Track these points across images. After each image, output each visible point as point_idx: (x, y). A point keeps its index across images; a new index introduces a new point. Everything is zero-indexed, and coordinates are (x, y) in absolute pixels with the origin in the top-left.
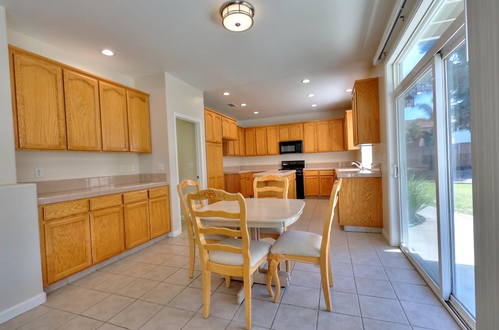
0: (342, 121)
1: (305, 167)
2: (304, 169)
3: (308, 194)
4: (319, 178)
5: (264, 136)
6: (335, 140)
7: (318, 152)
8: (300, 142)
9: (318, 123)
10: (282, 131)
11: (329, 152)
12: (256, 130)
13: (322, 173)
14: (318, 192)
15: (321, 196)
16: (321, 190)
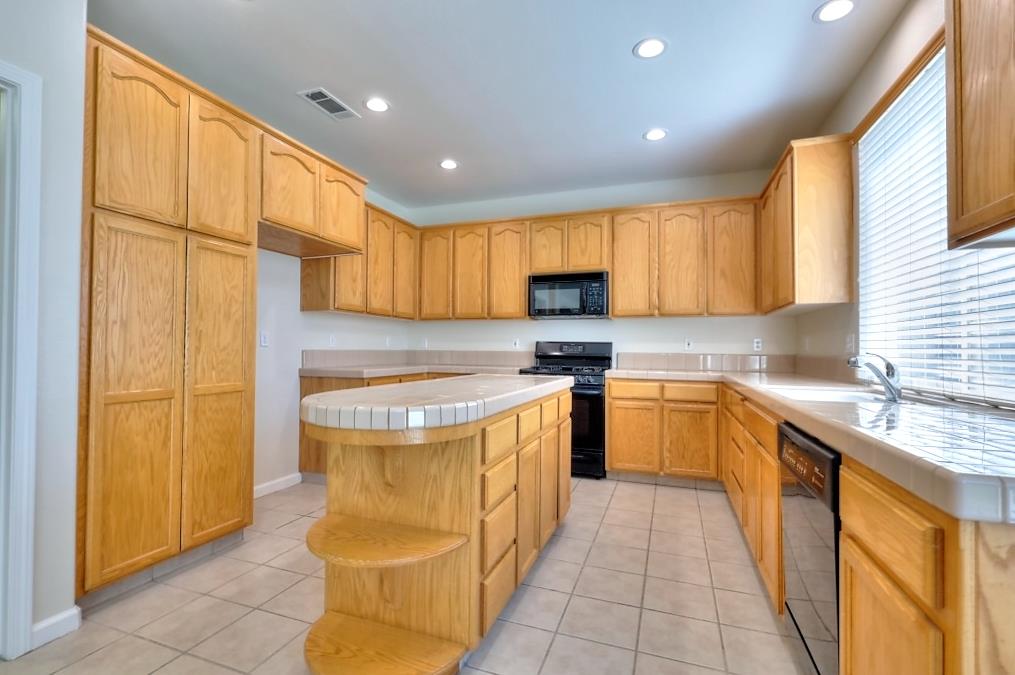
0: (752, 207)
1: (614, 363)
2: (607, 373)
3: (618, 465)
4: (662, 408)
5: (480, 253)
6: (723, 273)
7: (662, 315)
8: (598, 277)
9: (665, 215)
10: (540, 239)
11: (700, 315)
12: (458, 233)
13: (672, 392)
14: (656, 459)
15: (667, 475)
16: (666, 454)
